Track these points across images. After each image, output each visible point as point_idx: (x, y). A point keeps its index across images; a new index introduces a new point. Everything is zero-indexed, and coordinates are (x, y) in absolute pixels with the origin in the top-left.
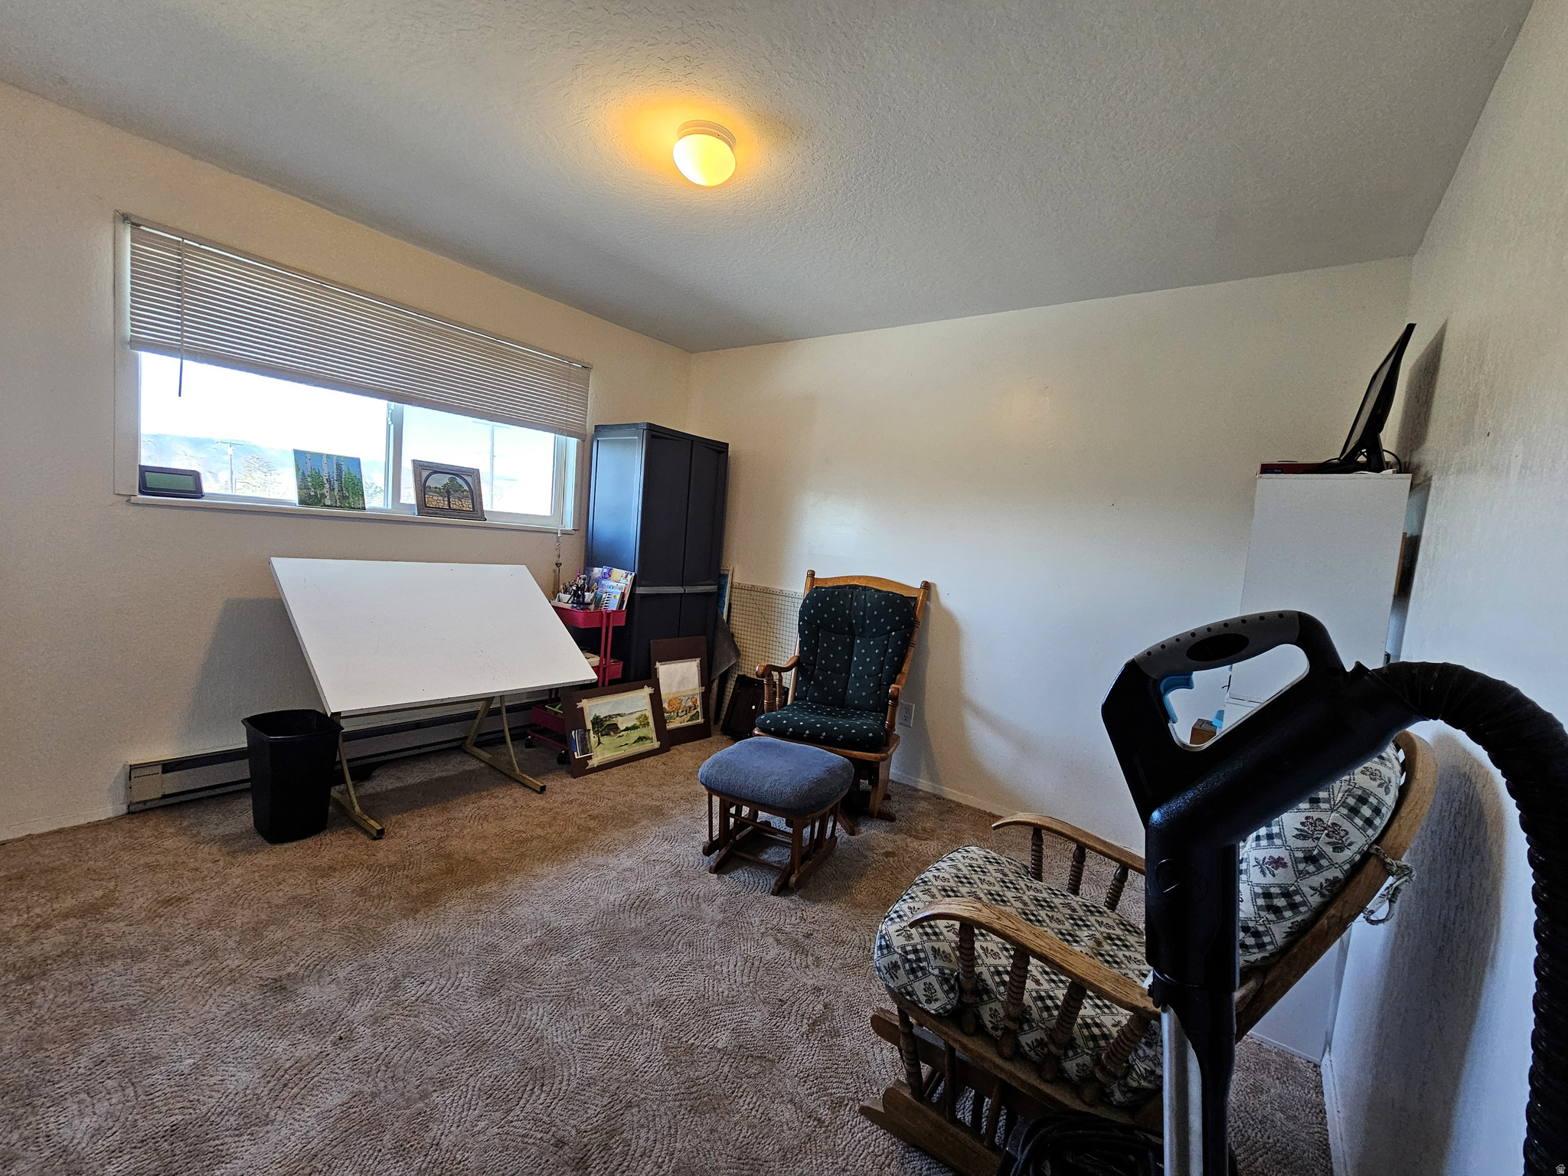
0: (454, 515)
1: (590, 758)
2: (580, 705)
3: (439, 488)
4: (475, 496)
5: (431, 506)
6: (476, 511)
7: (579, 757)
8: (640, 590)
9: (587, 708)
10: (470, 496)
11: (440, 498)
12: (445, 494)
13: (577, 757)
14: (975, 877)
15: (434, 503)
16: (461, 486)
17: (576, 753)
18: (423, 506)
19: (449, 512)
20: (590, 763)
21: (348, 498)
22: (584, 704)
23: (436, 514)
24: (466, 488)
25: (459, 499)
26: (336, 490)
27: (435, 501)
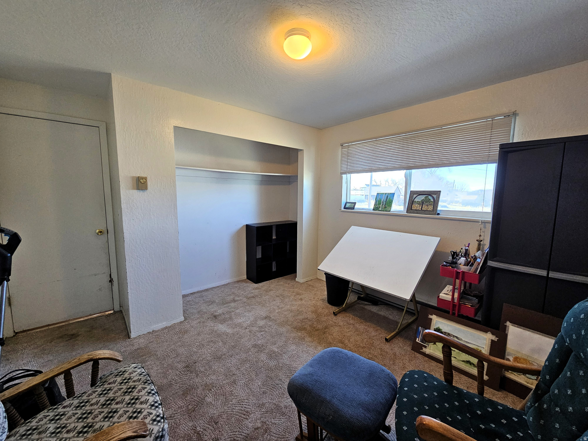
0: (422, 213)
1: (425, 347)
2: (430, 317)
3: (419, 202)
4: (435, 203)
5: (414, 209)
6: (435, 211)
7: (419, 342)
8: (491, 263)
9: (435, 321)
10: (433, 204)
11: (419, 206)
12: (421, 204)
13: (417, 341)
14: (131, 410)
15: (415, 208)
16: (430, 200)
17: (417, 339)
18: (410, 209)
19: (422, 211)
20: (424, 350)
21: (386, 207)
22: (434, 317)
23: (414, 212)
24: (432, 200)
25: (427, 206)
26: (384, 205)
27: (416, 207)
